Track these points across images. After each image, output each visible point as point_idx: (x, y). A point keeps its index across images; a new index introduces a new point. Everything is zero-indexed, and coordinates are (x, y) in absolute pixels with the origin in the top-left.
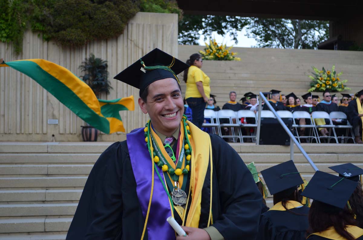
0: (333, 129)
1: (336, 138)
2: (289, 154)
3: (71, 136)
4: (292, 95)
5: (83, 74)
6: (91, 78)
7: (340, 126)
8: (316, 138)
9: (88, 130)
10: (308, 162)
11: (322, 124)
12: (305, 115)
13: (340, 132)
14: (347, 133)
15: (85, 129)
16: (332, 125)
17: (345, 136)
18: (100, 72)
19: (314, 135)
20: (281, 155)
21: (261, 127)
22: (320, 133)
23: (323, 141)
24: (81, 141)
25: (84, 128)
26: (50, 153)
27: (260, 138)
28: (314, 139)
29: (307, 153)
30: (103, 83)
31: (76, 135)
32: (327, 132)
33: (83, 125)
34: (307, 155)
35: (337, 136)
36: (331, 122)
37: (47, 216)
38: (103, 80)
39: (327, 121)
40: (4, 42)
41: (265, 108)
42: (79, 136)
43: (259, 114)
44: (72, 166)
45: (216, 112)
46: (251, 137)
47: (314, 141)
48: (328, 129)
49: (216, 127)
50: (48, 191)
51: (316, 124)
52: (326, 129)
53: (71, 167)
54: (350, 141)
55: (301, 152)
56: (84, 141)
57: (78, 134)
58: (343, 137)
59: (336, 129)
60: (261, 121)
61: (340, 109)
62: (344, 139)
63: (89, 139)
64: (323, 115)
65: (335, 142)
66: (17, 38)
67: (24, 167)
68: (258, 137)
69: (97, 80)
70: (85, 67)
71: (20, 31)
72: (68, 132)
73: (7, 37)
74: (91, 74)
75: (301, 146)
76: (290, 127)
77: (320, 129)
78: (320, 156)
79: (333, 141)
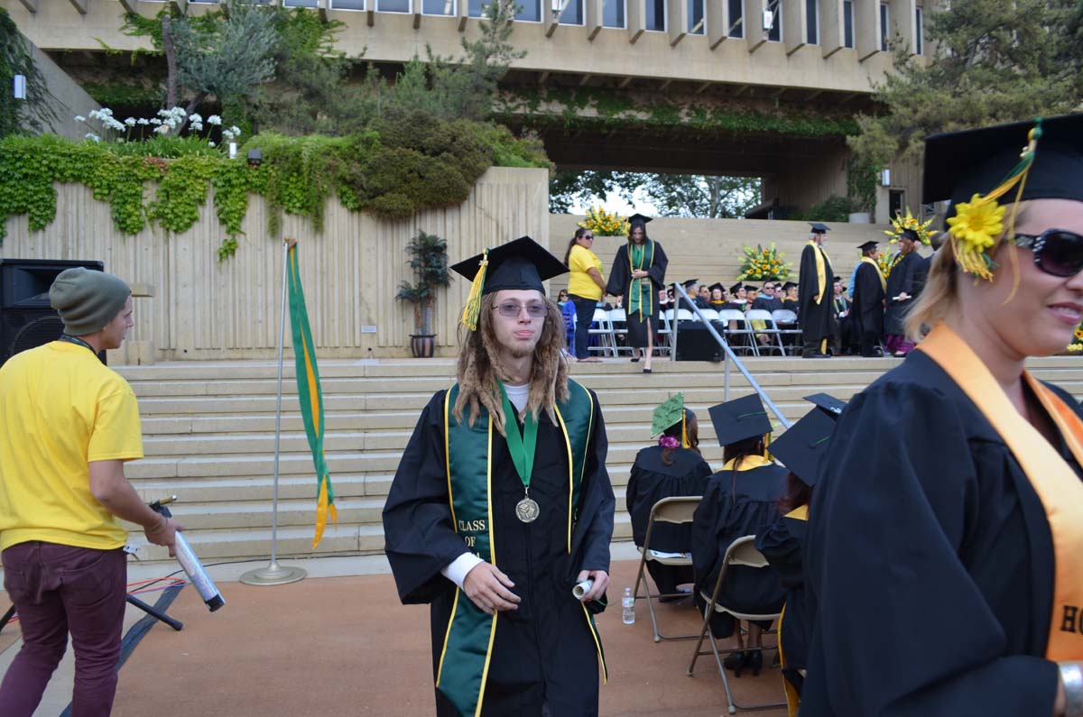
0: (778, 335)
1: (781, 348)
2: (723, 375)
3: (394, 348)
4: (718, 286)
5: (412, 260)
6: (423, 264)
7: (788, 331)
8: (753, 348)
9: (421, 340)
10: (752, 386)
11: (761, 328)
12: (738, 315)
13: (787, 339)
14: (797, 340)
15: (415, 340)
16: (775, 329)
17: (794, 345)
18: (434, 255)
19: (750, 345)
20: (708, 375)
21: (678, 334)
22: (759, 343)
23: (764, 352)
24: (409, 357)
25: (414, 337)
26: (368, 377)
27: (677, 351)
28: (751, 350)
29: (750, 372)
30: (440, 271)
31: (402, 350)
32: (768, 339)
33: (413, 334)
34: (750, 376)
35: (784, 345)
36: (775, 325)
37: (367, 472)
38: (440, 267)
39: (769, 324)
40: (296, 214)
41: (684, 304)
42: (406, 350)
43: (675, 315)
44: (402, 396)
45: (608, 312)
46: (659, 348)
47: (750, 353)
48: (770, 335)
49: (606, 334)
50: (367, 435)
51: (753, 329)
52: (766, 335)
53: (399, 399)
54: (799, 353)
55: (740, 371)
56: (415, 357)
57: (405, 346)
58: (791, 347)
59: (782, 335)
60: (678, 325)
61: (787, 305)
62: (793, 350)
63: (421, 355)
64: (764, 315)
65: (781, 355)
66: (316, 208)
67: (333, 399)
68: (673, 350)
69: (431, 266)
70: (414, 249)
71: (320, 197)
72: (391, 344)
73: (300, 208)
74: (422, 258)
75: (740, 361)
76: (721, 333)
77: (758, 335)
78: (765, 377)
79: (777, 353)
